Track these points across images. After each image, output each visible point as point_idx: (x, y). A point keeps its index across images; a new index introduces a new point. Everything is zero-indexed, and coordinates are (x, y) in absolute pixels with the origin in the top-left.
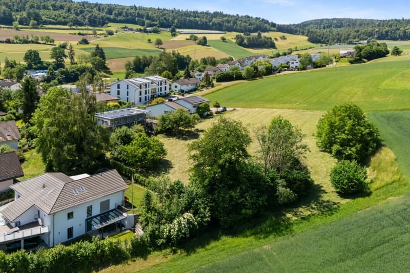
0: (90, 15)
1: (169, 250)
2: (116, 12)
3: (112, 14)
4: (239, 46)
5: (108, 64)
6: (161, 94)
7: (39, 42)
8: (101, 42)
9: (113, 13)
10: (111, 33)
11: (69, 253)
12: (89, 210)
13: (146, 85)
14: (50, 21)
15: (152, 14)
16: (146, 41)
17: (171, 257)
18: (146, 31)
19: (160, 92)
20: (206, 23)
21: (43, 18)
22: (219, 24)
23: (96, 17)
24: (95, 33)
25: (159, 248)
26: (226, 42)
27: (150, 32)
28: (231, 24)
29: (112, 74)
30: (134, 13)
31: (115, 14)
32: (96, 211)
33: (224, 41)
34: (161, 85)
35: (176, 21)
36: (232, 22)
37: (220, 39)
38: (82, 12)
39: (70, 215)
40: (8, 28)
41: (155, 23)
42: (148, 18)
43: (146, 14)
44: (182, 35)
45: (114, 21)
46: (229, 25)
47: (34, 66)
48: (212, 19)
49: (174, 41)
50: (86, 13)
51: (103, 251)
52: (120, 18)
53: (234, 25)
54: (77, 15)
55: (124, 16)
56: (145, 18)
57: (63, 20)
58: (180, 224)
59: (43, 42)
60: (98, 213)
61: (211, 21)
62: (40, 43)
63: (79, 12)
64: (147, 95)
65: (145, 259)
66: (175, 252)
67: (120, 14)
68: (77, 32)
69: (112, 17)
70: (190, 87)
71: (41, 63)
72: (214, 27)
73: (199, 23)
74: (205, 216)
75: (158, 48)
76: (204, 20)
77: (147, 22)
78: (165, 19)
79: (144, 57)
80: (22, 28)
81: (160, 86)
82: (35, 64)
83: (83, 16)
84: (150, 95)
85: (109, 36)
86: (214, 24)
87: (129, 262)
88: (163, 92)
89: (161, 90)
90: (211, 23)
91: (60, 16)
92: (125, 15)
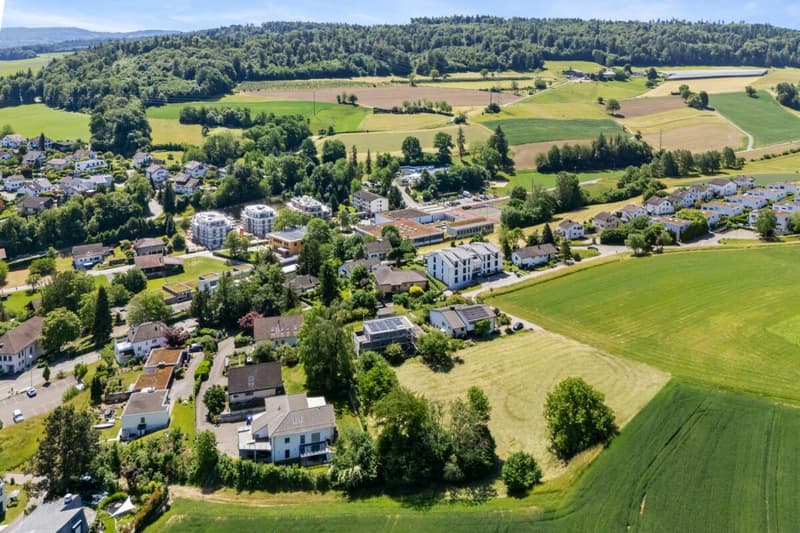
0: (515, 52)
1: (341, 492)
2: (560, 41)
3: (553, 46)
4: (782, 106)
5: (514, 154)
6: (489, 271)
7: (434, 109)
8: (521, 105)
9: (556, 43)
10: (541, 86)
11: (275, 472)
12: (303, 438)
13: (464, 263)
14: (458, 67)
15: (622, 42)
16: (596, 101)
17: (340, 499)
18: (602, 78)
19: (486, 270)
20: (728, 51)
21: (449, 62)
22: (756, 53)
23: (524, 56)
24: (515, 88)
25: (336, 488)
26: (756, 97)
27: (610, 79)
28: (785, 51)
29: (513, 174)
30: (589, 41)
31: (558, 45)
32: (308, 440)
33: (751, 96)
34: (489, 259)
35: (664, 53)
36: (787, 47)
37: (744, 90)
38: (505, 48)
39: (287, 440)
40: (402, 82)
41: (625, 58)
42: (614, 50)
43: (610, 43)
44: (668, 83)
45: (556, 58)
46: (779, 54)
47: (412, 161)
48: (743, 41)
49: (646, 98)
50: (510, 49)
51: (297, 478)
52: (566, 51)
53: (791, 54)
54: (498, 53)
55: (572, 48)
56: (608, 49)
57: (476, 63)
58: (347, 474)
59: (439, 109)
60: (310, 442)
61: (741, 46)
62: (434, 112)
63: (500, 48)
64: (467, 274)
65: (323, 494)
66: (344, 495)
67: (567, 44)
68: (489, 85)
69: (553, 50)
70: (537, 260)
71: (421, 155)
72: (745, 59)
73: (712, 53)
74: (372, 473)
75: (612, 115)
76: (722, 47)
77: (611, 57)
78: (645, 50)
79: (566, 147)
80: (419, 82)
81: (487, 262)
82: (414, 158)
83: (506, 55)
84: (471, 274)
85: (538, 93)
86: (744, 54)
87: (313, 492)
88: (493, 268)
89: (489, 266)
90: (738, 53)
91: (473, 58)
92: (575, 46)
